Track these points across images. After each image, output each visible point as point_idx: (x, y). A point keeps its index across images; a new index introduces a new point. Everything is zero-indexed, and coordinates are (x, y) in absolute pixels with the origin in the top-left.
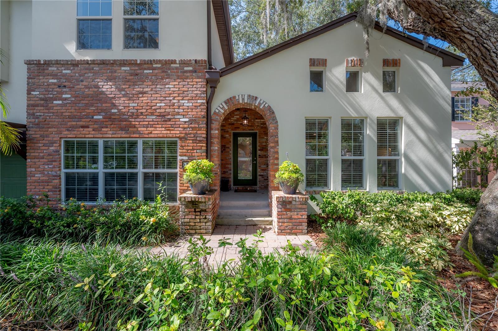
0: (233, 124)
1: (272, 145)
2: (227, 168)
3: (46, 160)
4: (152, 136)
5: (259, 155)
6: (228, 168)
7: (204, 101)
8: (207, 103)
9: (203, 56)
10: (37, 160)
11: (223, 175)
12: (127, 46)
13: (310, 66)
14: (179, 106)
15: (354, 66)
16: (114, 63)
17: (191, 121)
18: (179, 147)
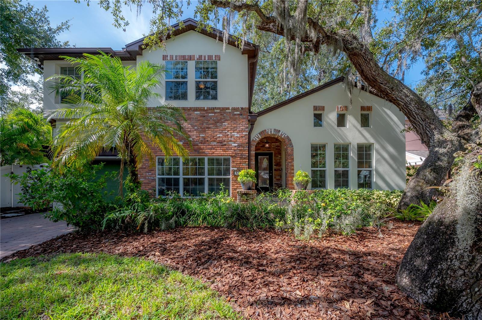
1: (290, 161)
3: (147, 170)
4: (215, 155)
5: (275, 169)
7: (247, 133)
8: (249, 134)
9: (246, 105)
10: (142, 170)
12: (198, 98)
13: (314, 110)
14: (231, 136)
15: (342, 110)
16: (190, 109)
17: (239, 146)
18: (231, 162)
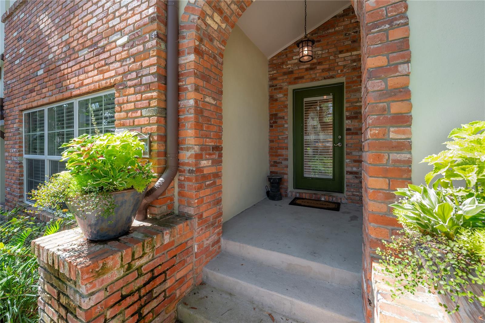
0: (291, 72)
2: (280, 155)
3: (12, 142)
5: (348, 130)
6: (282, 155)
10: (9, 142)
11: (274, 169)
17: (132, 40)
